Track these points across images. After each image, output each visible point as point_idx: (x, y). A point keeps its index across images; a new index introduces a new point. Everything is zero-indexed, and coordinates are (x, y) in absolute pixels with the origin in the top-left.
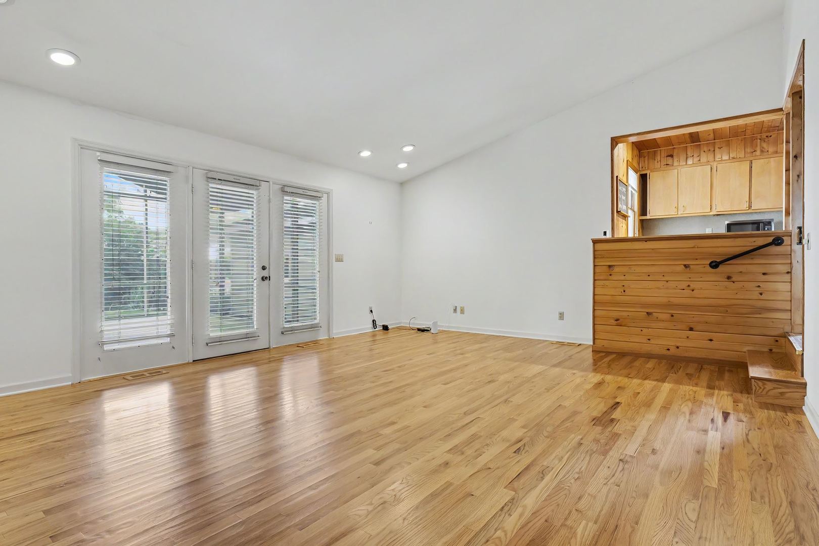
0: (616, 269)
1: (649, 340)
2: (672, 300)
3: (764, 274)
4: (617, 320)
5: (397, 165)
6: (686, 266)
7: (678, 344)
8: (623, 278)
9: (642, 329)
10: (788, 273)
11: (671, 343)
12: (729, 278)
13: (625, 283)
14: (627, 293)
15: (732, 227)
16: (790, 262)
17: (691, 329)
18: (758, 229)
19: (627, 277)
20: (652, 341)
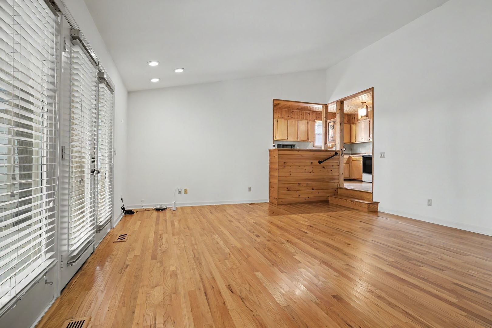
0: (288, 164)
1: (299, 196)
2: (307, 177)
3: (333, 166)
4: (287, 188)
5: (150, 80)
6: (312, 163)
7: (309, 196)
8: (290, 168)
9: (297, 191)
10: (338, 165)
11: (307, 196)
12: (324, 167)
13: (291, 170)
14: (292, 175)
15: (284, 146)
16: (338, 161)
17: (313, 189)
18: (292, 148)
19: (291, 168)
20: (300, 196)
